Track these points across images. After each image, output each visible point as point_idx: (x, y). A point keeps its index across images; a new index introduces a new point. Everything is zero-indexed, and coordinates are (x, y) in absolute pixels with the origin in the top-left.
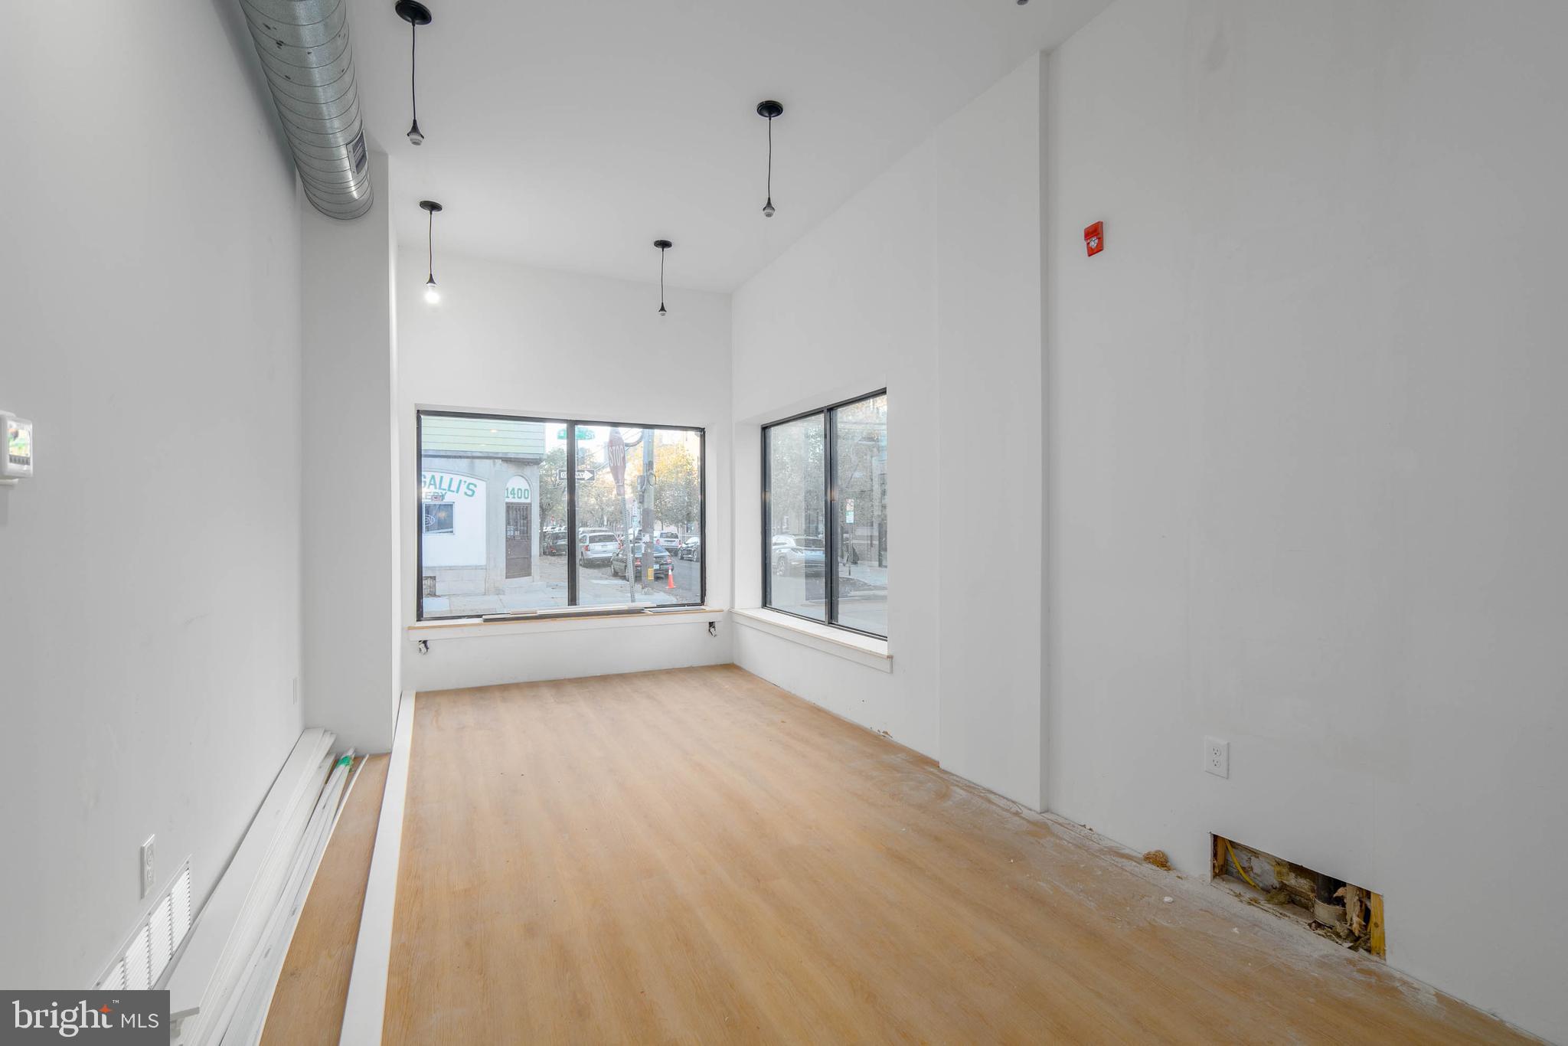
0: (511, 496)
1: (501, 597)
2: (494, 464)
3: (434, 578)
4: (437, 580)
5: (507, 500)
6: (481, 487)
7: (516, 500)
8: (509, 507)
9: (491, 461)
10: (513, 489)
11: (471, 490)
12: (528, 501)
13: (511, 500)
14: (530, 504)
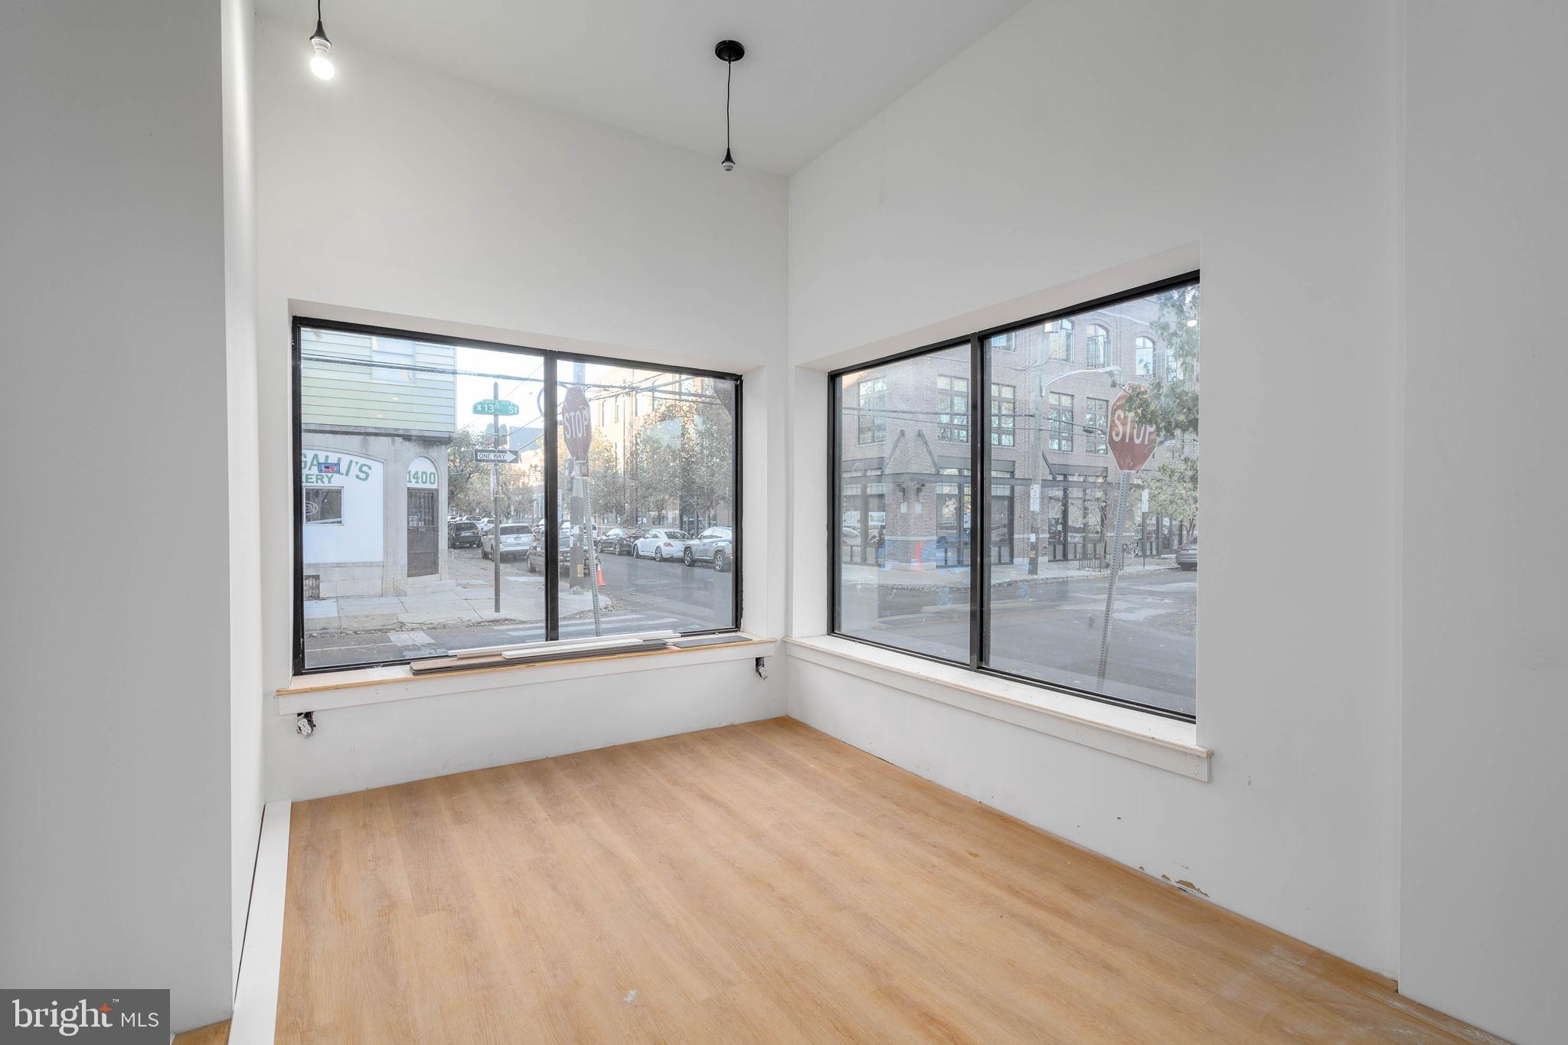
0: (414, 481)
1: (403, 599)
2: (393, 441)
3: (317, 577)
4: (321, 579)
5: (409, 485)
6: (377, 470)
7: (420, 486)
8: (411, 493)
9: (390, 439)
10: (417, 473)
11: (364, 472)
12: (435, 486)
13: (413, 485)
14: (437, 490)
